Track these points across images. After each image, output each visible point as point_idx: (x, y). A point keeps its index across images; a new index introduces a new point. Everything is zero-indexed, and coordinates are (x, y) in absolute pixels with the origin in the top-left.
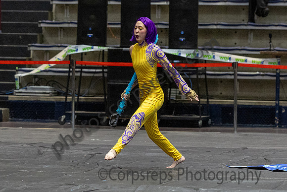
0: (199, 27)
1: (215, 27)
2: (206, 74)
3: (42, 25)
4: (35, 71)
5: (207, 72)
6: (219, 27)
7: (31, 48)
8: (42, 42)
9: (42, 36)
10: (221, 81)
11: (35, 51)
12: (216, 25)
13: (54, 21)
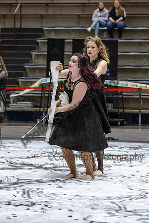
0: (119, 67)
1: (128, 67)
2: (122, 95)
3: (26, 66)
4: (22, 93)
5: (123, 94)
6: (130, 67)
7: (20, 80)
8: (26, 76)
9: (26, 73)
10: (132, 99)
11: (22, 81)
12: (129, 66)
13: (33, 64)
